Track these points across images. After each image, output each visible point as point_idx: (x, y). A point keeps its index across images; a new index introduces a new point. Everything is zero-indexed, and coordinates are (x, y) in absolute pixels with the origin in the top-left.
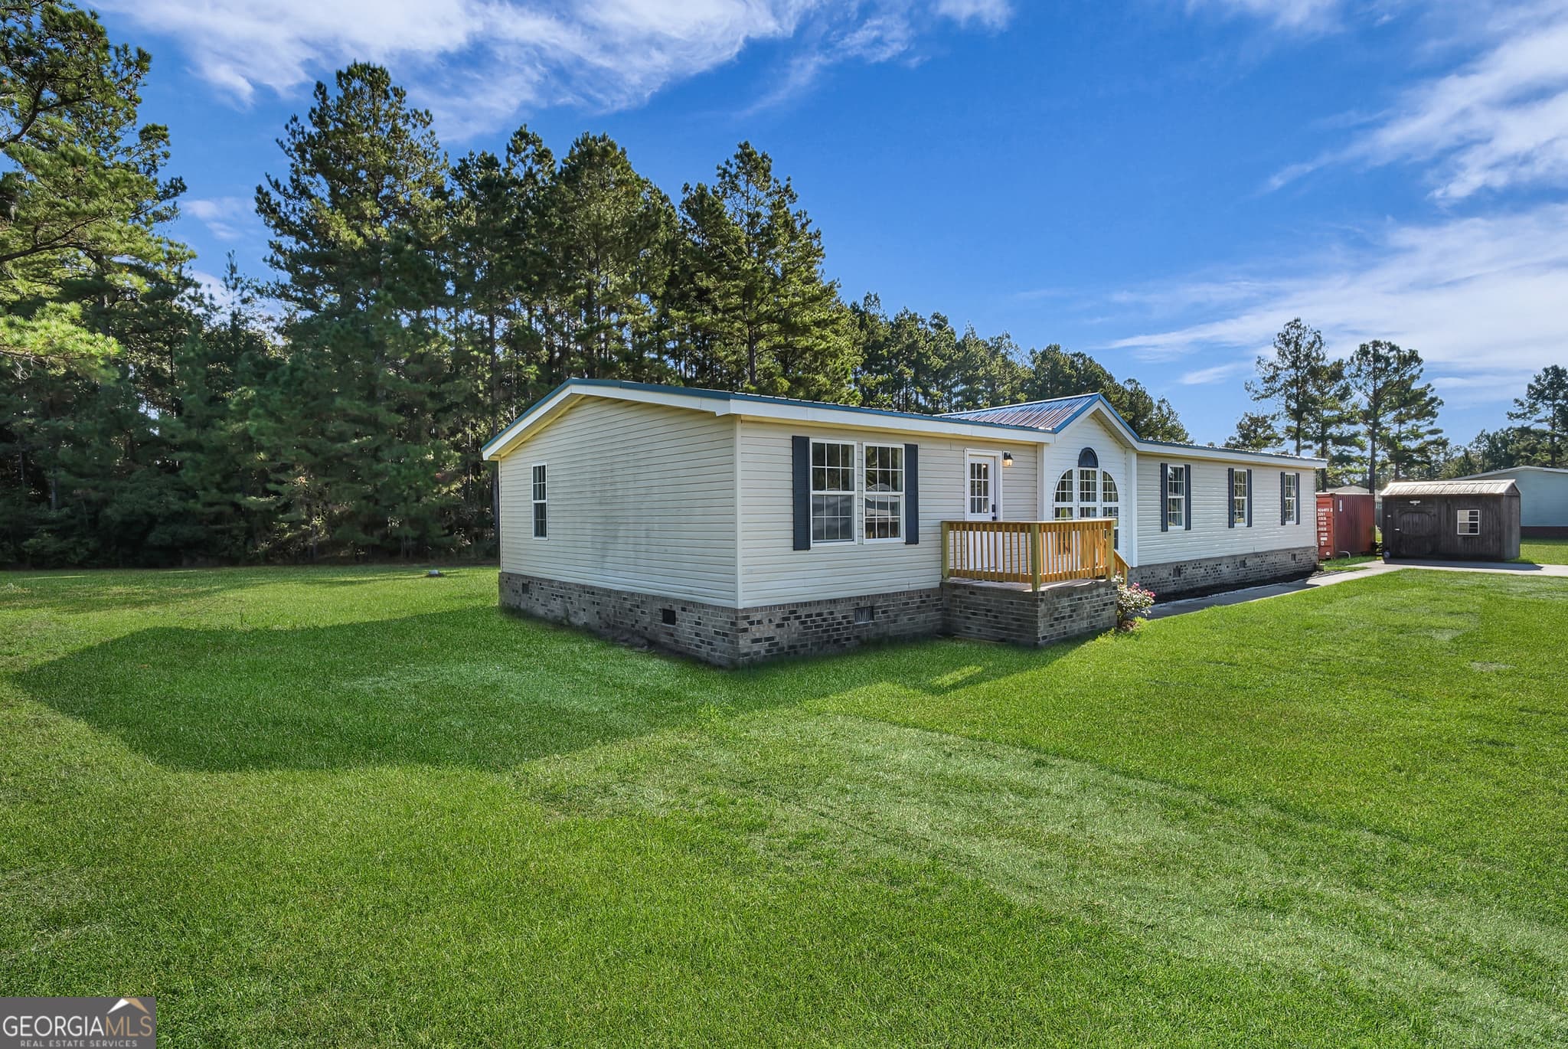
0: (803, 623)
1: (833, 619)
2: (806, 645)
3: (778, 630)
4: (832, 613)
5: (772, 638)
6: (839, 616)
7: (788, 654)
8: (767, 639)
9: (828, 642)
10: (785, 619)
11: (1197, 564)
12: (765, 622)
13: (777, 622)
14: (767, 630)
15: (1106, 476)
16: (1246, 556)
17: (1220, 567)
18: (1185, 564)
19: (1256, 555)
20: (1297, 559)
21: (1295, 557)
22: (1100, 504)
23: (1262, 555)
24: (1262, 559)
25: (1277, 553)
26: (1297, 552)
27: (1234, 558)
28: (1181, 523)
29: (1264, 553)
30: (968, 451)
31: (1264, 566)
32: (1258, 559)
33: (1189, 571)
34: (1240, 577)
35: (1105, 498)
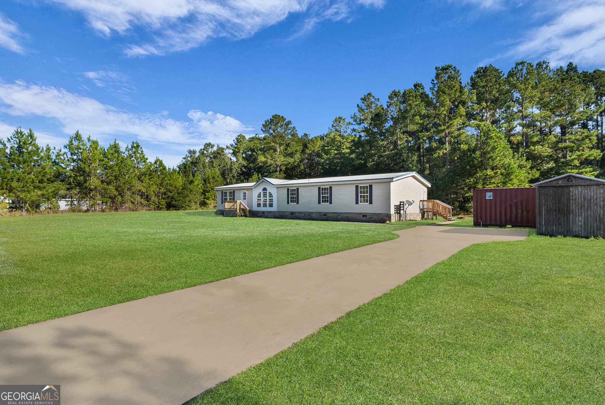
3: (219, 212)
11: (300, 213)
15: (269, 192)
16: (327, 213)
17: (312, 215)
18: (295, 212)
19: (334, 213)
20: (368, 217)
21: (366, 216)
22: (268, 198)
23: (338, 213)
24: (338, 215)
25: (350, 213)
26: (368, 214)
27: (320, 213)
28: (295, 202)
29: (340, 213)
30: (241, 191)
31: (339, 217)
32: (335, 214)
33: (297, 214)
34: (323, 218)
35: (269, 197)
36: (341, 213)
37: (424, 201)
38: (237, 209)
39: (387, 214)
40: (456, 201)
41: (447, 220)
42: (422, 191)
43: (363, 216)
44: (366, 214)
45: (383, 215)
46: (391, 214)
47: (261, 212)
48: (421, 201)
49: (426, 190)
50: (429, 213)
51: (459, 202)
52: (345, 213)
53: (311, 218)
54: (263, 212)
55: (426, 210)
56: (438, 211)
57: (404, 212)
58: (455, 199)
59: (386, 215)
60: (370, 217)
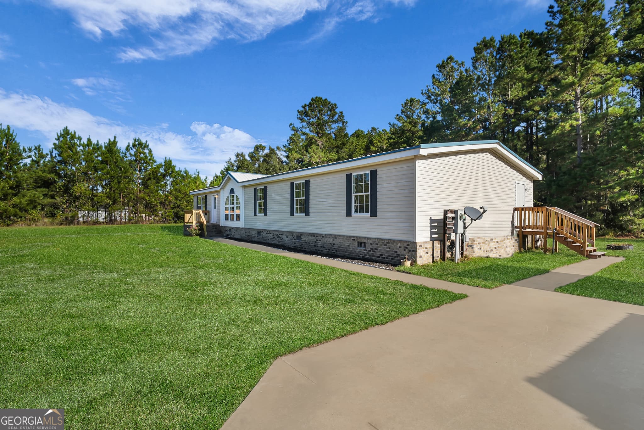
11: (269, 232)
15: (237, 196)
16: (302, 234)
17: (282, 236)
18: (263, 231)
19: (311, 234)
20: (368, 247)
21: (364, 245)
22: (235, 206)
23: (318, 235)
24: (317, 239)
26: (369, 242)
27: (292, 233)
28: (263, 212)
30: (212, 195)
31: (320, 243)
34: (296, 245)
35: (237, 204)
37: (522, 209)
39: (406, 241)
40: (597, 210)
41: (584, 255)
42: (520, 190)
43: (359, 244)
44: (364, 241)
45: (400, 244)
46: (416, 243)
48: (515, 209)
49: (530, 185)
50: (538, 236)
51: (603, 211)
53: (281, 243)
54: (230, 230)
55: (530, 230)
56: (558, 234)
57: (458, 236)
58: (597, 208)
59: (405, 245)
60: (372, 247)
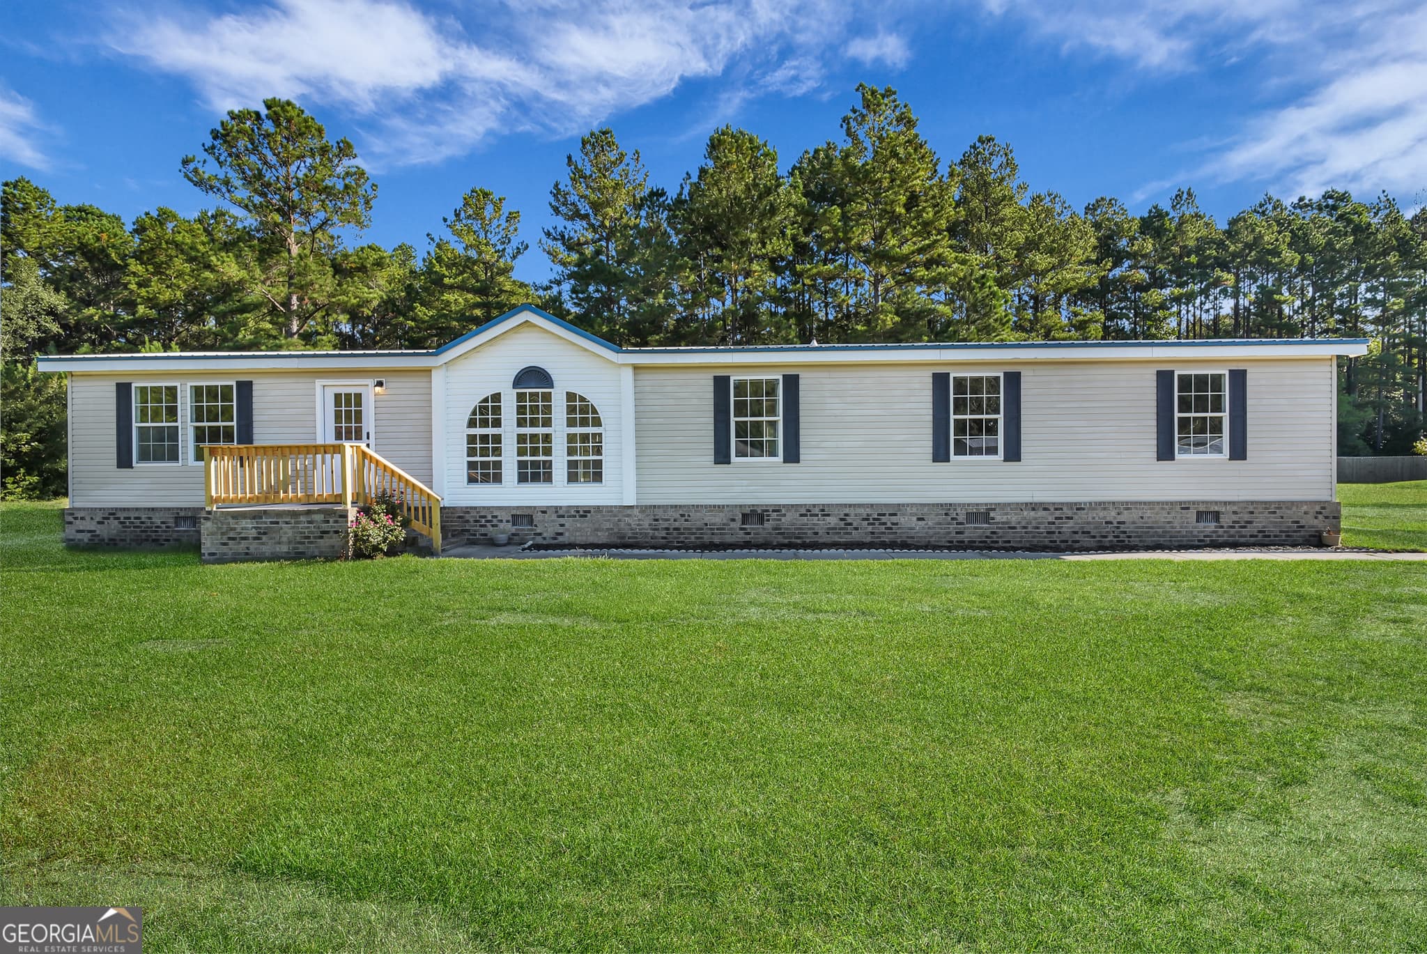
0: (121, 523)
1: (151, 523)
2: (124, 540)
3: (99, 526)
4: (150, 518)
5: (94, 531)
6: (158, 522)
7: (108, 544)
8: (90, 531)
9: (147, 540)
10: (104, 518)
12: (88, 518)
13: (98, 519)
14: (89, 525)
15: (571, 396)
16: (991, 508)
17: (894, 519)
18: (777, 509)
19: (1034, 507)
20: (1226, 520)
21: (1216, 516)
22: (559, 430)
23: (1058, 507)
24: (1058, 514)
25: (1128, 506)
26: (1230, 508)
27: (947, 508)
28: (773, 453)
29: (1070, 505)
30: (319, 383)
31: (1068, 526)
32: (1041, 513)
33: (788, 519)
34: (965, 537)
35: (571, 423)
36: (1079, 507)
38: (340, 499)
39: (1318, 503)
43: (1200, 516)
44: (1216, 509)
45: (1305, 508)
46: (1338, 504)
47: (505, 516)
52: (1103, 505)
53: (886, 538)
54: (523, 517)
59: (1318, 508)
60: (1235, 518)
